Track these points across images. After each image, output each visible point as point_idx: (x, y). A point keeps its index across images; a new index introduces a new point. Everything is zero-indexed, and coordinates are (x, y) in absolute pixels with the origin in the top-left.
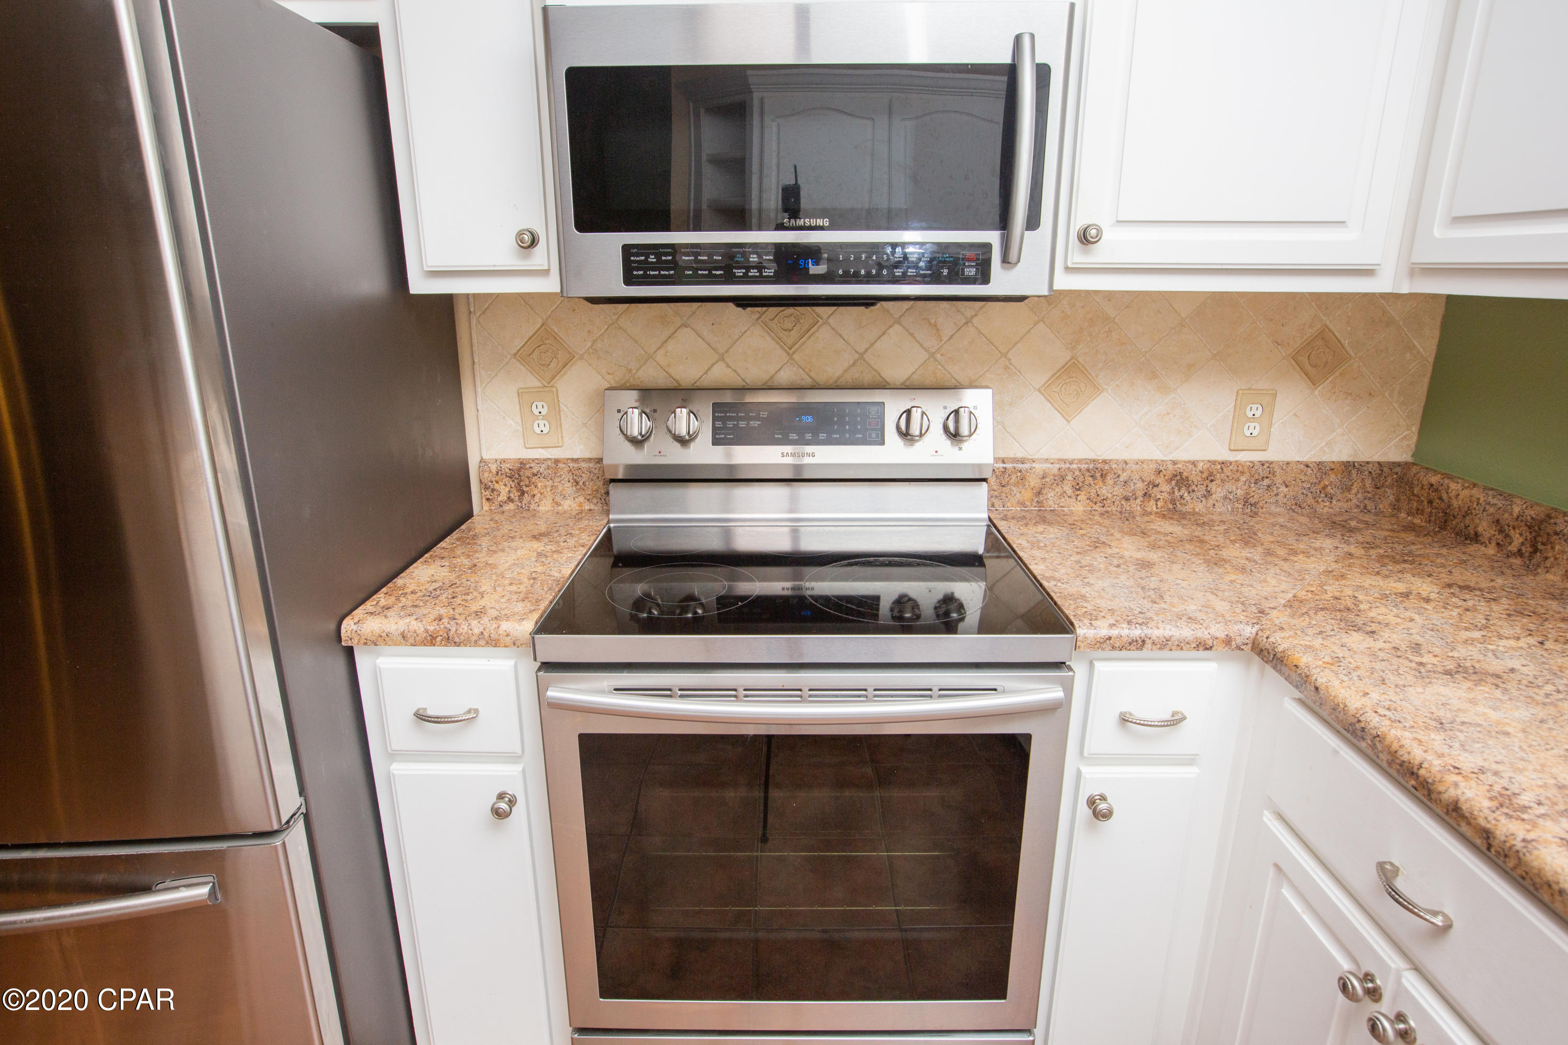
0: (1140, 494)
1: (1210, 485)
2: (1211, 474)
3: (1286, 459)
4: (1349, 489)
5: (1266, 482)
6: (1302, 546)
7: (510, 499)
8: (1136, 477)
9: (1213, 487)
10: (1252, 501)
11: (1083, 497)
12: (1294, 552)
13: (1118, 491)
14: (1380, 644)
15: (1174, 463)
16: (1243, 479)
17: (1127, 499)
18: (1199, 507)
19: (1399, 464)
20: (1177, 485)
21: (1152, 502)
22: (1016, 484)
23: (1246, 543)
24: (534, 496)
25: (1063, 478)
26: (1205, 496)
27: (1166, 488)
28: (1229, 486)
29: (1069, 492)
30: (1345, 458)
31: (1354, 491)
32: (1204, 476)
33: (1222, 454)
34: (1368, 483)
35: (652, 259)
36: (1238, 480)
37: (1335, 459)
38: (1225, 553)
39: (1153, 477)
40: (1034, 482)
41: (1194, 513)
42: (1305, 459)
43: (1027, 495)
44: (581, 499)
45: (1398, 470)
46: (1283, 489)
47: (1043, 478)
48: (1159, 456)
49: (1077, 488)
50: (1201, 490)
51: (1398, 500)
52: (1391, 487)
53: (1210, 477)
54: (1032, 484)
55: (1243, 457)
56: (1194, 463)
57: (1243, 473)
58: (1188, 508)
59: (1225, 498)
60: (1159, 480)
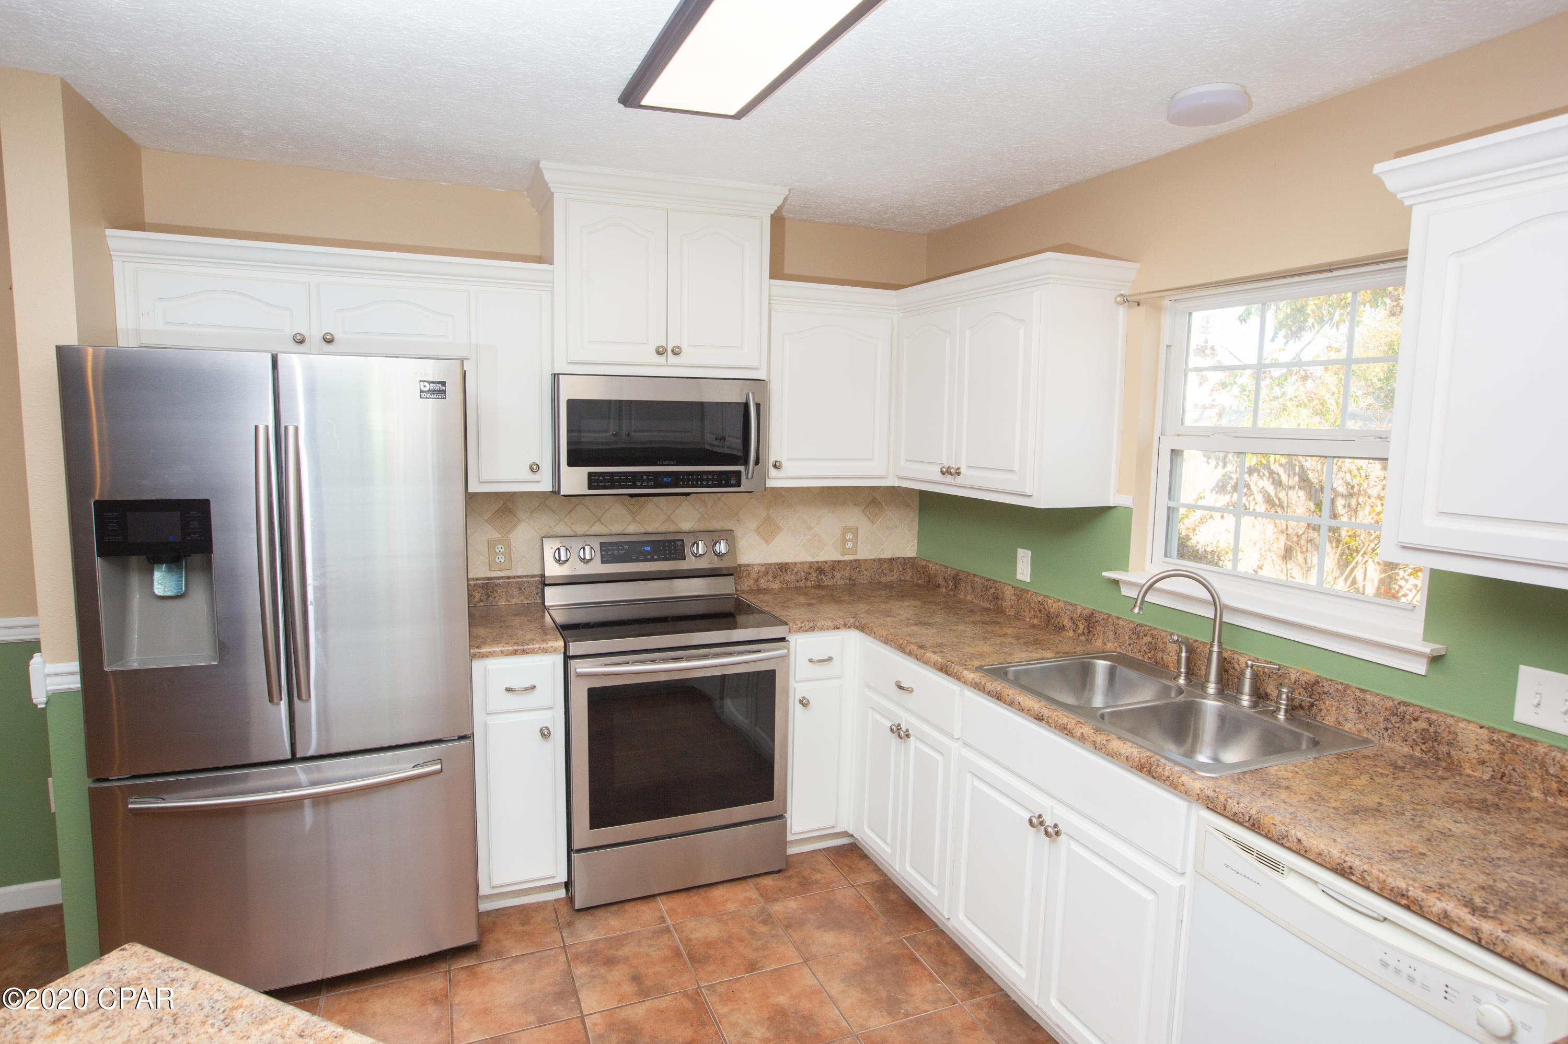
0: (803, 578)
1: (834, 572)
2: (834, 567)
3: (865, 558)
4: (893, 571)
5: (858, 569)
6: (873, 594)
7: (481, 600)
8: (801, 570)
9: (835, 573)
10: (853, 578)
11: (777, 581)
12: (870, 596)
13: (793, 577)
14: (897, 619)
15: (817, 562)
16: (848, 568)
17: (798, 581)
18: (830, 583)
19: (911, 558)
20: (819, 573)
21: (809, 582)
22: (746, 577)
23: (851, 595)
24: (495, 597)
25: (768, 573)
26: (832, 578)
27: (814, 575)
28: (842, 572)
29: (771, 579)
30: (889, 556)
31: (895, 571)
32: (831, 568)
33: (838, 557)
34: (900, 566)
35: (601, 478)
36: (846, 569)
37: (886, 557)
38: (842, 599)
39: (808, 570)
40: (754, 575)
41: (828, 586)
42: (873, 558)
43: (752, 582)
44: (523, 598)
45: (911, 560)
46: (865, 572)
47: (759, 573)
48: (810, 559)
49: (775, 577)
50: (830, 576)
51: (913, 574)
52: (910, 568)
53: (833, 569)
54: (754, 577)
55: (847, 558)
56: (826, 562)
57: (847, 566)
58: (826, 584)
59: (841, 578)
60: (811, 571)
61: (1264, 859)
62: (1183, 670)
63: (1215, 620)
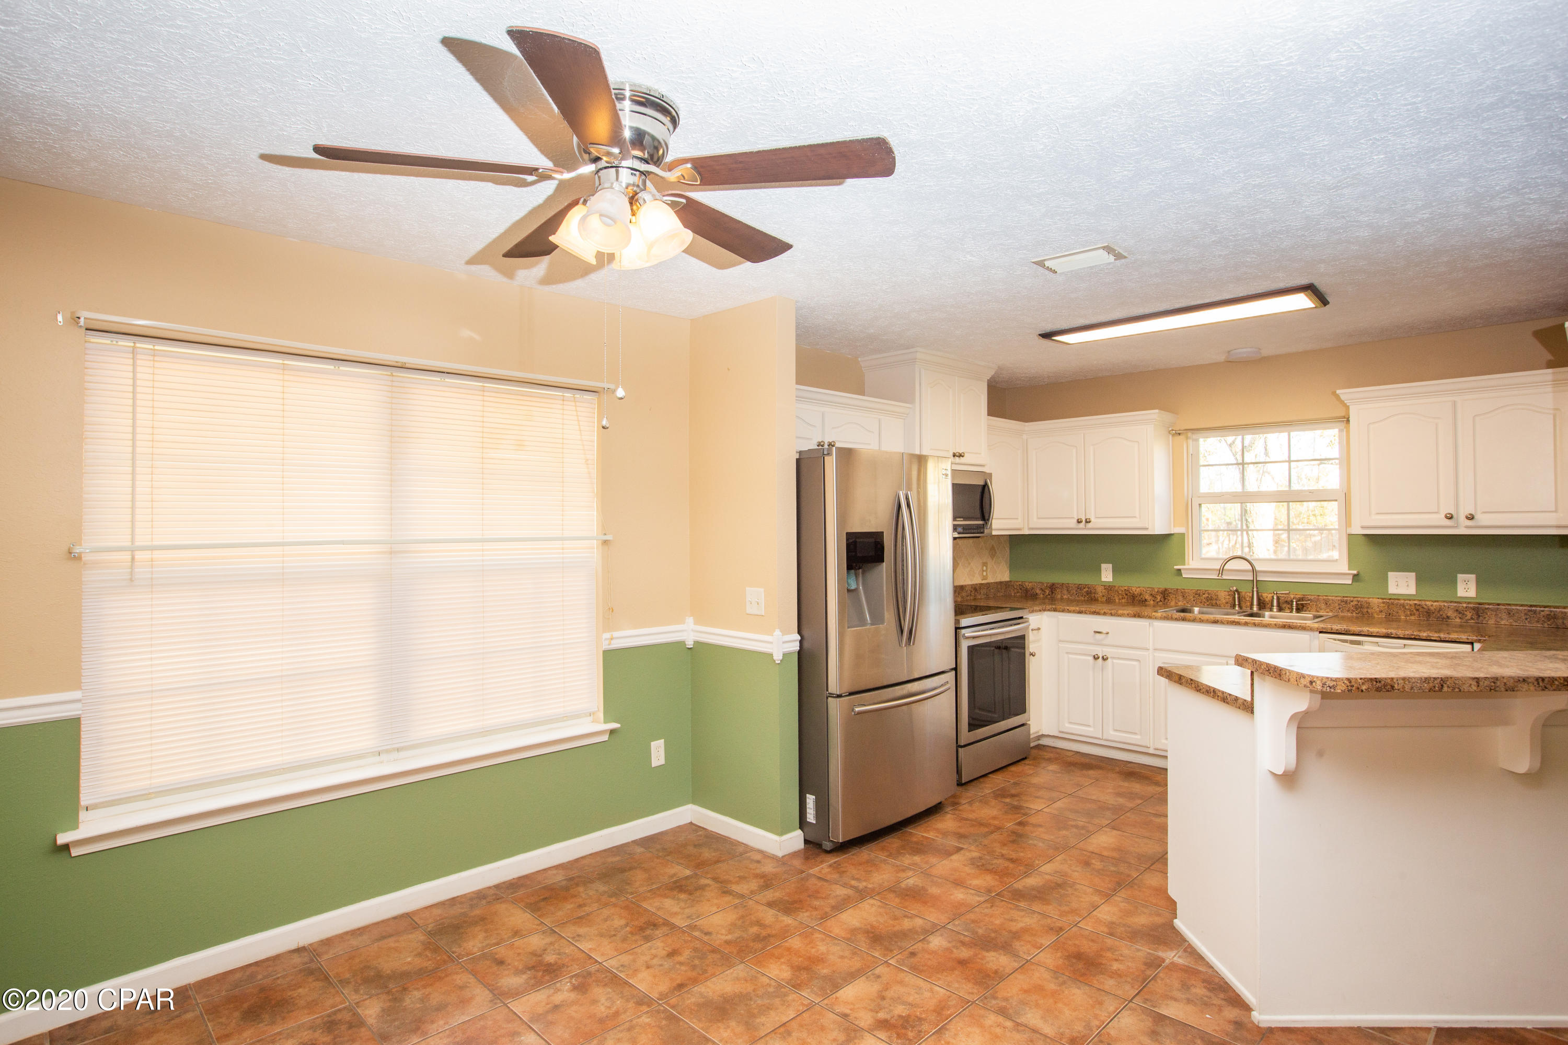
61: (1352, 642)
62: (1237, 603)
63: (1253, 580)
